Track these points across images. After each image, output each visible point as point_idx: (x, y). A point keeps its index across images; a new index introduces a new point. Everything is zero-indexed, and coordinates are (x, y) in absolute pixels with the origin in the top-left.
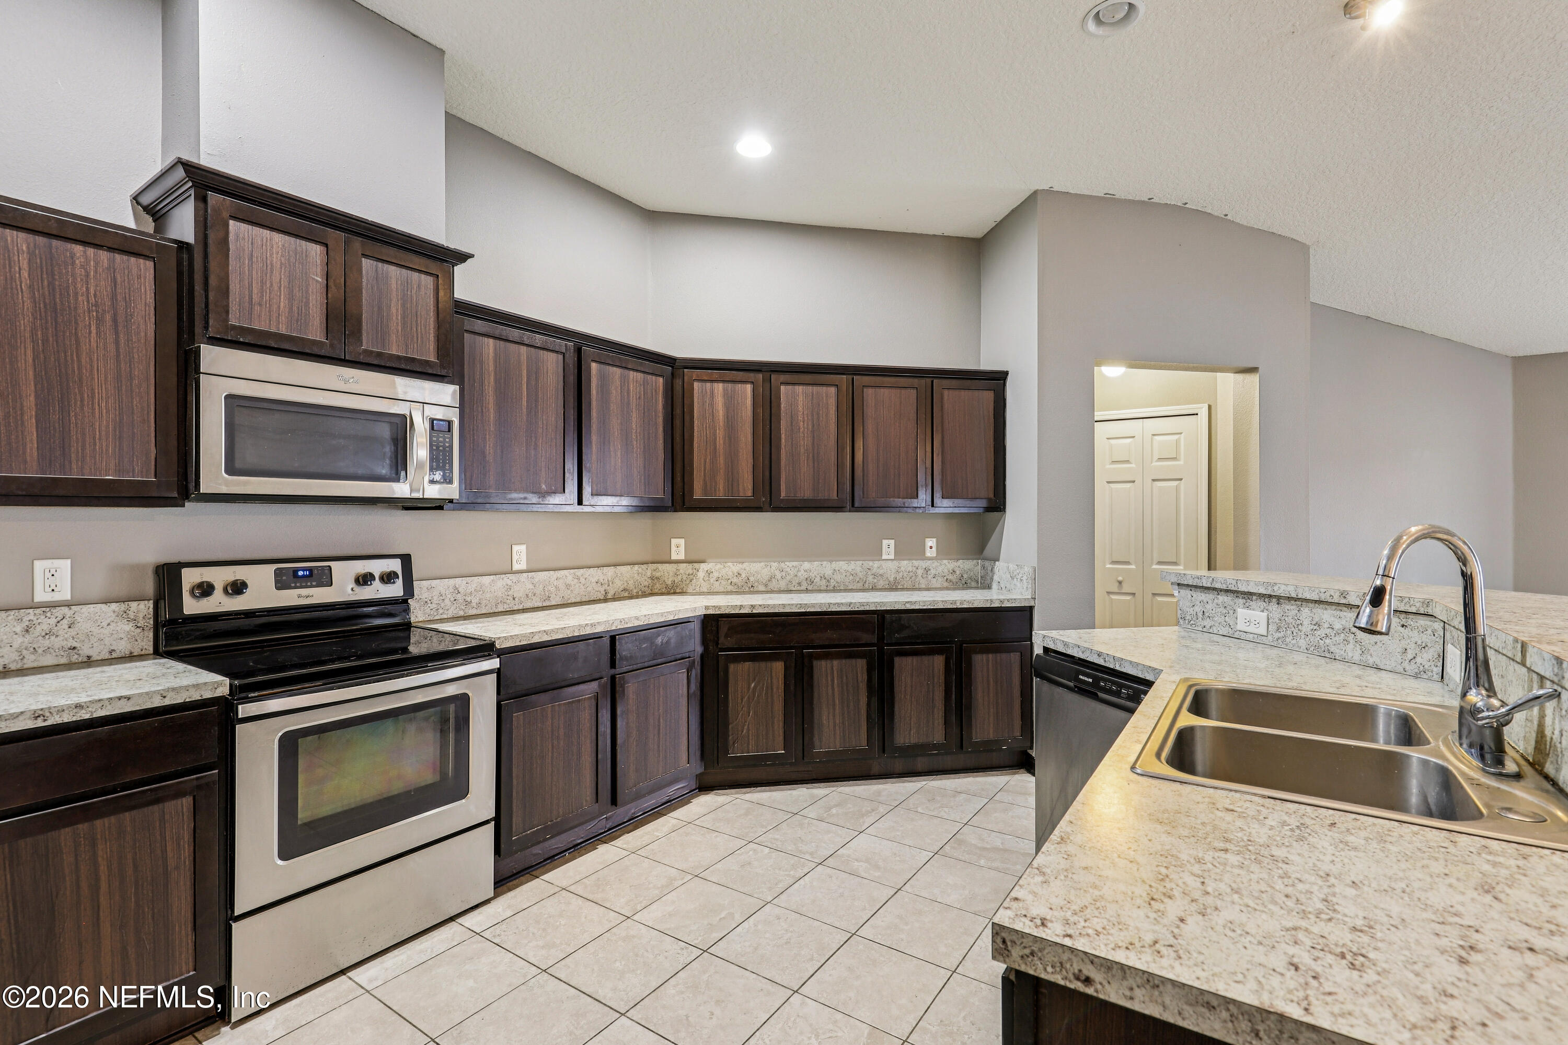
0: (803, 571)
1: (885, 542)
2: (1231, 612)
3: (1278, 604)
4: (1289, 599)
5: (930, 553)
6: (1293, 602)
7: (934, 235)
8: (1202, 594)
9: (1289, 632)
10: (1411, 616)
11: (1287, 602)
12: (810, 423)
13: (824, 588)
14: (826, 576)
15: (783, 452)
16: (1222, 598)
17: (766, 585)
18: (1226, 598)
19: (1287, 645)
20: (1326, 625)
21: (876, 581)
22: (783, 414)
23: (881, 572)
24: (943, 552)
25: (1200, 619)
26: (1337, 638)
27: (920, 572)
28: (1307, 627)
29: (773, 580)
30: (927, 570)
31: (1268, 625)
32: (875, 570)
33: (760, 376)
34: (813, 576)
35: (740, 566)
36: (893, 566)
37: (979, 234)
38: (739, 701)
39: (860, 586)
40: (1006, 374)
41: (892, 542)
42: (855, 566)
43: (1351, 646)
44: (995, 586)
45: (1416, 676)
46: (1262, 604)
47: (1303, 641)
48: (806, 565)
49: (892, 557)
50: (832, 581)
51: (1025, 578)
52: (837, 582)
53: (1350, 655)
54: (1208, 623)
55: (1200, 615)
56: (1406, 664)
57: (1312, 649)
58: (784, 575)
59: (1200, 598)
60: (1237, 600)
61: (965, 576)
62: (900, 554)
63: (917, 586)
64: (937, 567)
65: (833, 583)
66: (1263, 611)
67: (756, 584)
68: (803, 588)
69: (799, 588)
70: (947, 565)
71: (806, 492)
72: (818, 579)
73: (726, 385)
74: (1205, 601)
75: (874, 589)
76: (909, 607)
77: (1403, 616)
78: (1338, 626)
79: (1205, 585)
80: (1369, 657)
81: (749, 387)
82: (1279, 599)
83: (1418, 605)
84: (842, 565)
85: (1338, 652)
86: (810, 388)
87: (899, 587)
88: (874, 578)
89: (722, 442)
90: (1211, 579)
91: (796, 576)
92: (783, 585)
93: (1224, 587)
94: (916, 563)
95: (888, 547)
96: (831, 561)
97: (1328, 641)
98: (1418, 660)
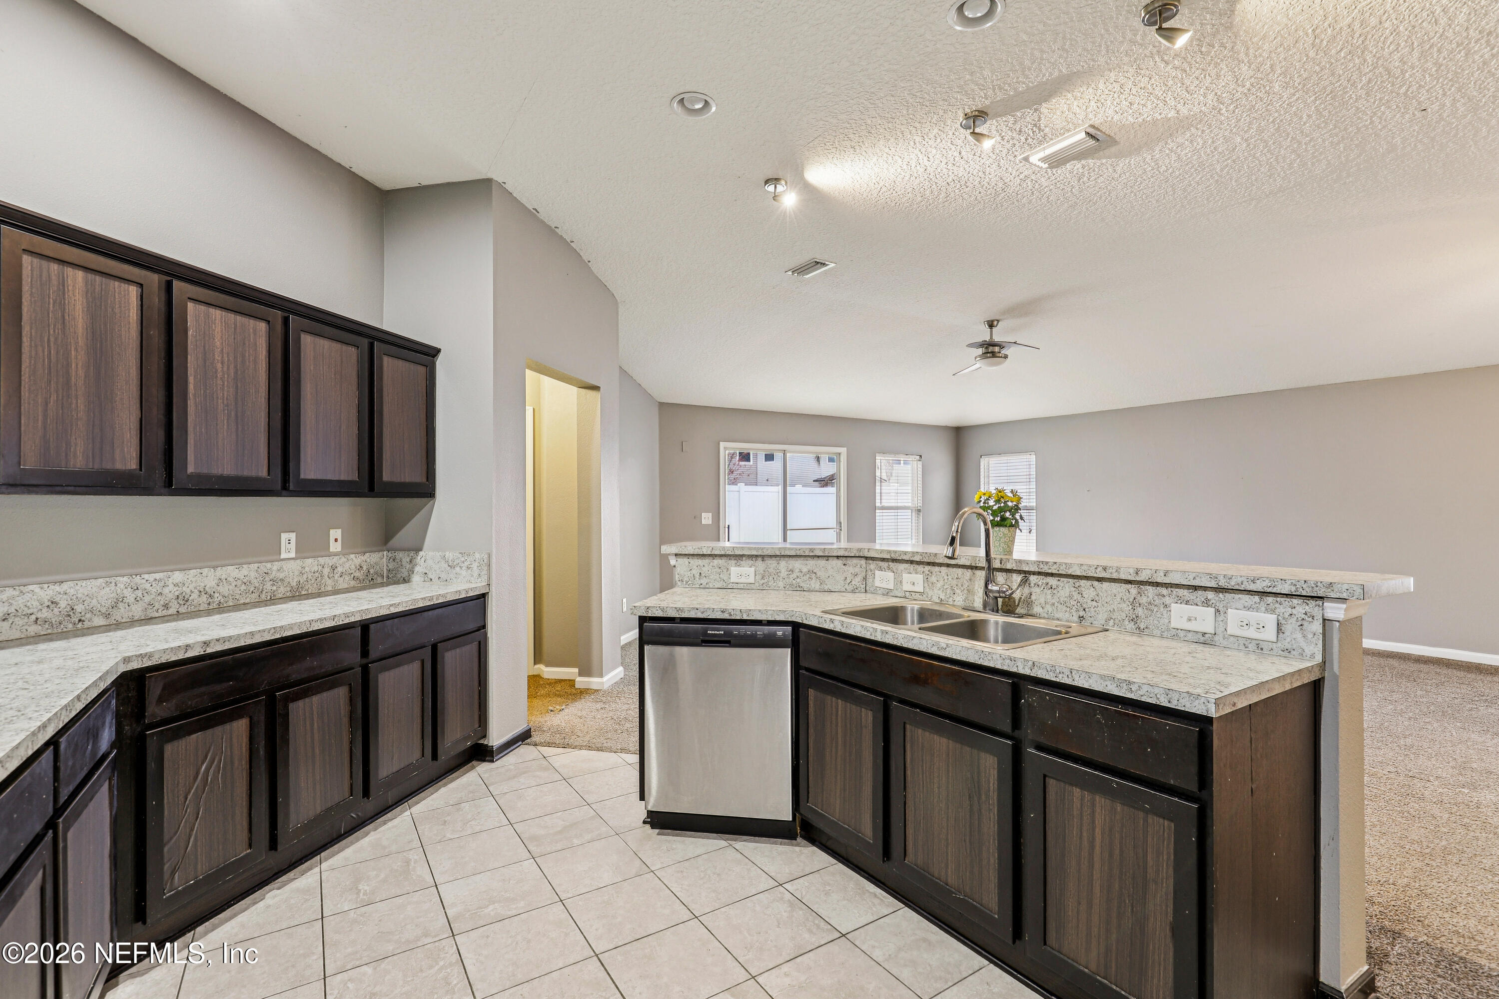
0: (171, 586)
1: (284, 536)
2: (725, 571)
3: (763, 561)
4: (771, 556)
5: (335, 547)
6: (774, 558)
7: (339, 165)
8: (699, 560)
9: (771, 578)
10: (849, 559)
11: (769, 559)
12: (232, 366)
13: (204, 607)
14: (207, 589)
15: (191, 403)
16: (717, 562)
17: (107, 616)
18: (720, 561)
19: (769, 587)
20: (798, 570)
21: (274, 588)
22: (190, 347)
23: (281, 576)
24: (349, 546)
25: (697, 579)
26: (804, 578)
27: (326, 571)
28: (784, 573)
29: (121, 605)
30: (333, 568)
31: (755, 575)
32: (274, 573)
33: (155, 277)
34: (188, 591)
35: (57, 588)
36: (295, 566)
37: (387, 186)
38: (182, 798)
39: (254, 597)
40: (438, 351)
41: (293, 536)
42: (249, 572)
43: (814, 581)
44: (416, 579)
45: (853, 592)
46: (751, 562)
47: (781, 583)
48: (178, 576)
49: (293, 555)
50: (216, 595)
51: (475, 566)
52: (224, 596)
53: (813, 586)
54: (704, 581)
55: (697, 576)
56: (846, 586)
57: (788, 587)
58: (140, 595)
59: (697, 564)
60: (730, 562)
61: (372, 571)
62: (302, 551)
63: (323, 589)
64: (344, 563)
65: (217, 598)
66: (751, 567)
67: (88, 616)
68: (172, 611)
69: (165, 613)
70: (356, 560)
71: (226, 467)
72: (195, 596)
73: (90, 276)
74: (702, 565)
75: (272, 601)
76: (393, 610)
77: (844, 559)
78: (805, 570)
79: (705, 553)
80: (825, 586)
81: (133, 290)
82: (763, 557)
83: (855, 552)
84: (231, 572)
85: (805, 586)
87: (303, 593)
88: (273, 585)
89: (81, 373)
90: (711, 548)
91: (161, 594)
92: (137, 611)
93: (723, 553)
94: (322, 560)
95: (288, 542)
96: (215, 567)
97: (798, 580)
98: (853, 583)
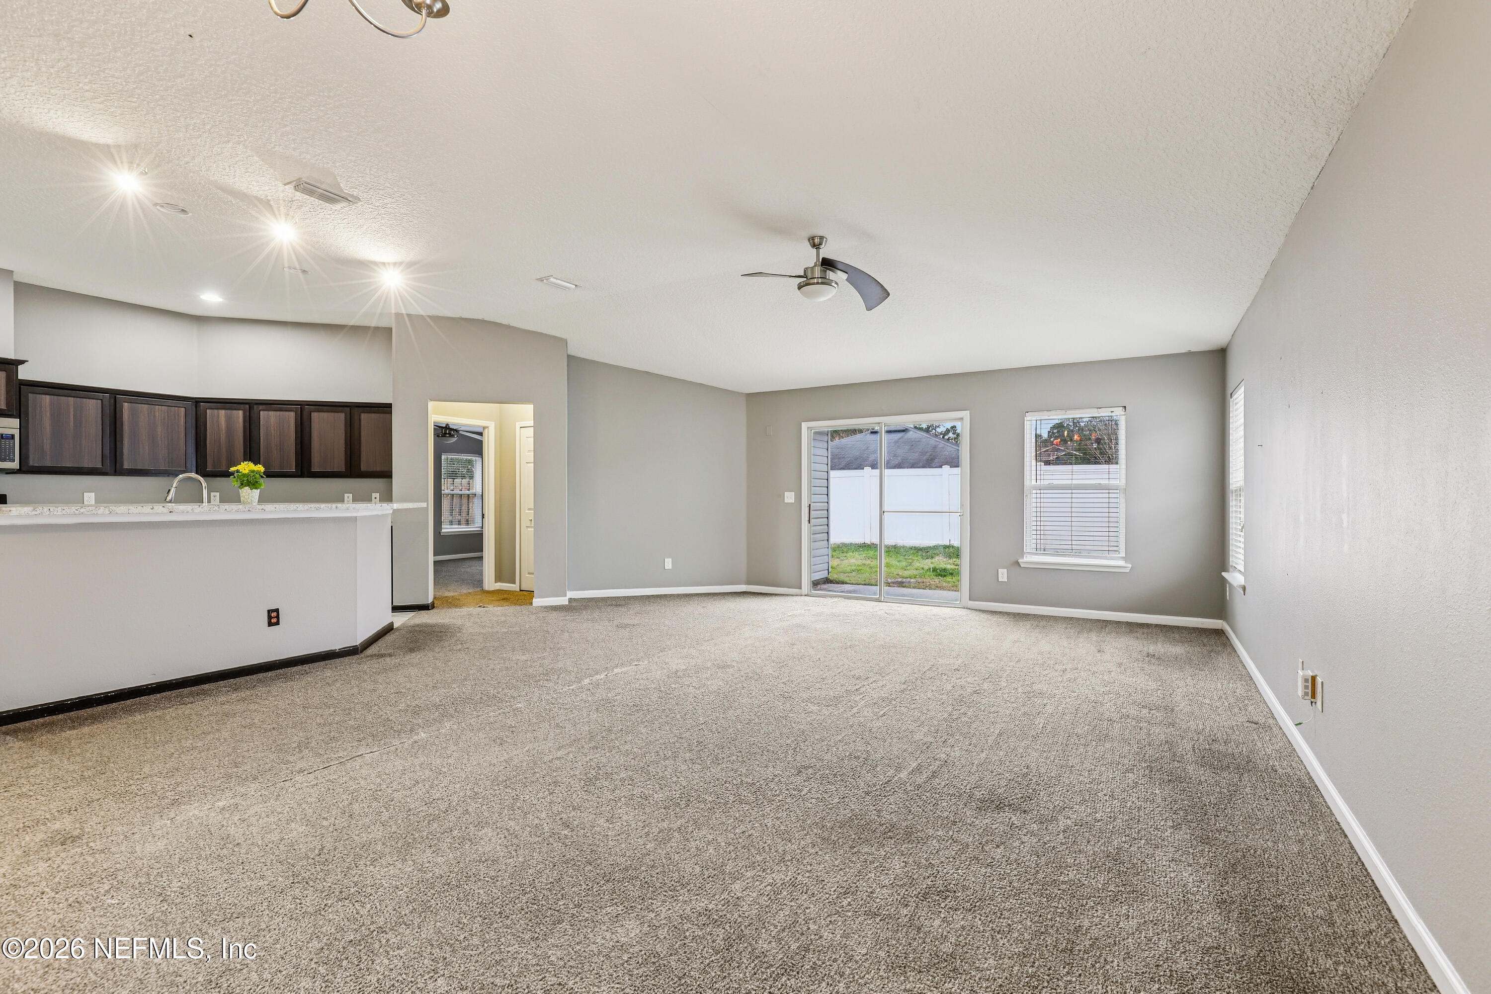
22: (261, 424)
33: (248, 406)
73: (227, 410)
81: (241, 412)
86: (278, 413)
89: (224, 440)
